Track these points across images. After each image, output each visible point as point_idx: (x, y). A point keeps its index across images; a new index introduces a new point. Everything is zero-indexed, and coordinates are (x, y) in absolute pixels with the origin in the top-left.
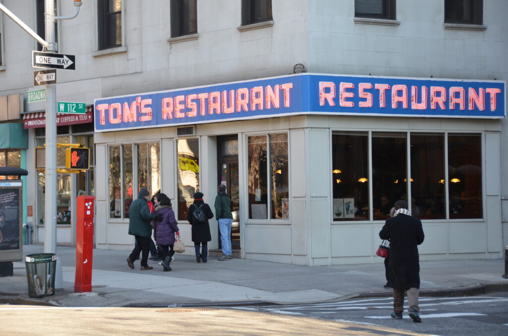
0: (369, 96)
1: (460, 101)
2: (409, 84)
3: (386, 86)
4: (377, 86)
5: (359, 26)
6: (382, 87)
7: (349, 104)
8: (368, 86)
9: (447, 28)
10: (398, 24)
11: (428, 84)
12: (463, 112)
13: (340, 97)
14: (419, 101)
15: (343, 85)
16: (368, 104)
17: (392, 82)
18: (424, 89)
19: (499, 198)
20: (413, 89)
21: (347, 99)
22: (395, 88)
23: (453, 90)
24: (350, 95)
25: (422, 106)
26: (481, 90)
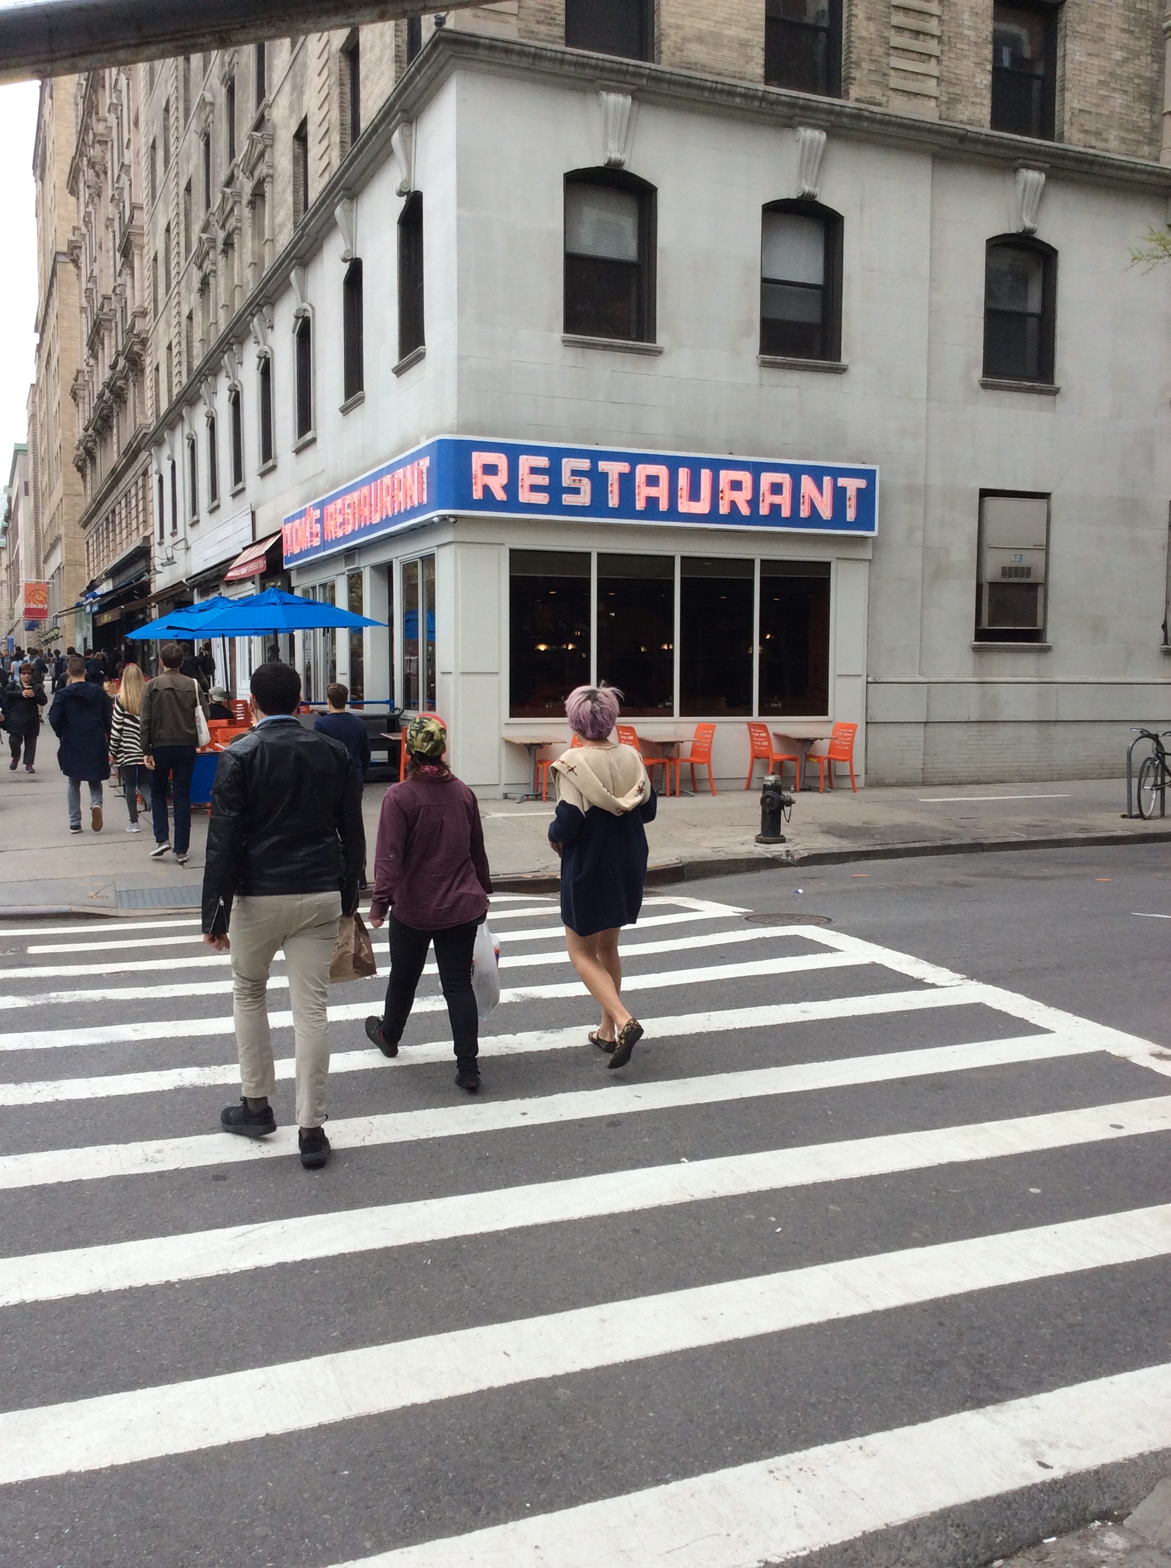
0: (586, 485)
1: (784, 500)
2: (673, 464)
3: (624, 467)
4: (603, 466)
5: (572, 353)
6: (613, 469)
7: (542, 498)
8: (584, 464)
9: (764, 364)
10: (658, 352)
11: (716, 466)
12: (786, 522)
13: (520, 484)
14: (694, 496)
15: (526, 462)
16: (584, 499)
17: (634, 460)
18: (706, 475)
19: (863, 680)
20: (683, 474)
21: (534, 488)
22: (642, 471)
23: (767, 479)
24: (543, 480)
25: (702, 507)
26: (827, 480)
